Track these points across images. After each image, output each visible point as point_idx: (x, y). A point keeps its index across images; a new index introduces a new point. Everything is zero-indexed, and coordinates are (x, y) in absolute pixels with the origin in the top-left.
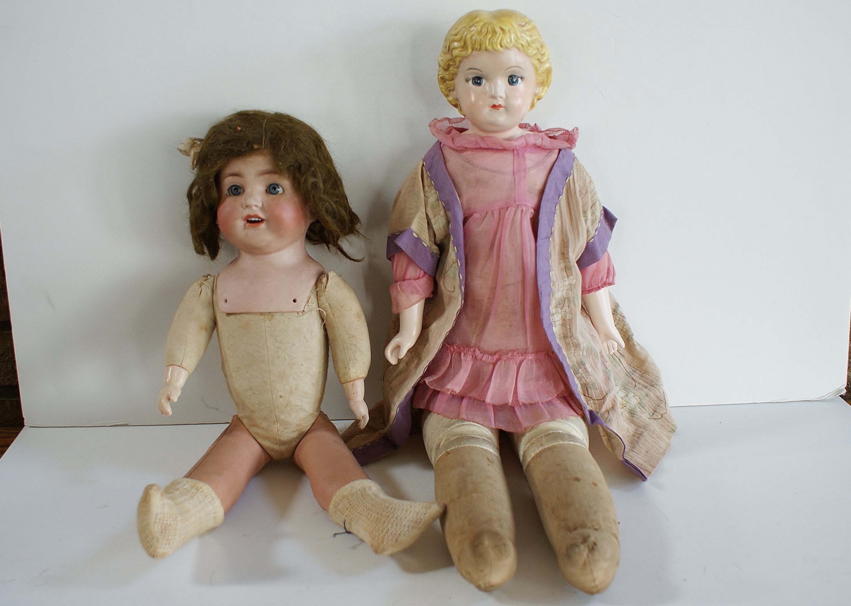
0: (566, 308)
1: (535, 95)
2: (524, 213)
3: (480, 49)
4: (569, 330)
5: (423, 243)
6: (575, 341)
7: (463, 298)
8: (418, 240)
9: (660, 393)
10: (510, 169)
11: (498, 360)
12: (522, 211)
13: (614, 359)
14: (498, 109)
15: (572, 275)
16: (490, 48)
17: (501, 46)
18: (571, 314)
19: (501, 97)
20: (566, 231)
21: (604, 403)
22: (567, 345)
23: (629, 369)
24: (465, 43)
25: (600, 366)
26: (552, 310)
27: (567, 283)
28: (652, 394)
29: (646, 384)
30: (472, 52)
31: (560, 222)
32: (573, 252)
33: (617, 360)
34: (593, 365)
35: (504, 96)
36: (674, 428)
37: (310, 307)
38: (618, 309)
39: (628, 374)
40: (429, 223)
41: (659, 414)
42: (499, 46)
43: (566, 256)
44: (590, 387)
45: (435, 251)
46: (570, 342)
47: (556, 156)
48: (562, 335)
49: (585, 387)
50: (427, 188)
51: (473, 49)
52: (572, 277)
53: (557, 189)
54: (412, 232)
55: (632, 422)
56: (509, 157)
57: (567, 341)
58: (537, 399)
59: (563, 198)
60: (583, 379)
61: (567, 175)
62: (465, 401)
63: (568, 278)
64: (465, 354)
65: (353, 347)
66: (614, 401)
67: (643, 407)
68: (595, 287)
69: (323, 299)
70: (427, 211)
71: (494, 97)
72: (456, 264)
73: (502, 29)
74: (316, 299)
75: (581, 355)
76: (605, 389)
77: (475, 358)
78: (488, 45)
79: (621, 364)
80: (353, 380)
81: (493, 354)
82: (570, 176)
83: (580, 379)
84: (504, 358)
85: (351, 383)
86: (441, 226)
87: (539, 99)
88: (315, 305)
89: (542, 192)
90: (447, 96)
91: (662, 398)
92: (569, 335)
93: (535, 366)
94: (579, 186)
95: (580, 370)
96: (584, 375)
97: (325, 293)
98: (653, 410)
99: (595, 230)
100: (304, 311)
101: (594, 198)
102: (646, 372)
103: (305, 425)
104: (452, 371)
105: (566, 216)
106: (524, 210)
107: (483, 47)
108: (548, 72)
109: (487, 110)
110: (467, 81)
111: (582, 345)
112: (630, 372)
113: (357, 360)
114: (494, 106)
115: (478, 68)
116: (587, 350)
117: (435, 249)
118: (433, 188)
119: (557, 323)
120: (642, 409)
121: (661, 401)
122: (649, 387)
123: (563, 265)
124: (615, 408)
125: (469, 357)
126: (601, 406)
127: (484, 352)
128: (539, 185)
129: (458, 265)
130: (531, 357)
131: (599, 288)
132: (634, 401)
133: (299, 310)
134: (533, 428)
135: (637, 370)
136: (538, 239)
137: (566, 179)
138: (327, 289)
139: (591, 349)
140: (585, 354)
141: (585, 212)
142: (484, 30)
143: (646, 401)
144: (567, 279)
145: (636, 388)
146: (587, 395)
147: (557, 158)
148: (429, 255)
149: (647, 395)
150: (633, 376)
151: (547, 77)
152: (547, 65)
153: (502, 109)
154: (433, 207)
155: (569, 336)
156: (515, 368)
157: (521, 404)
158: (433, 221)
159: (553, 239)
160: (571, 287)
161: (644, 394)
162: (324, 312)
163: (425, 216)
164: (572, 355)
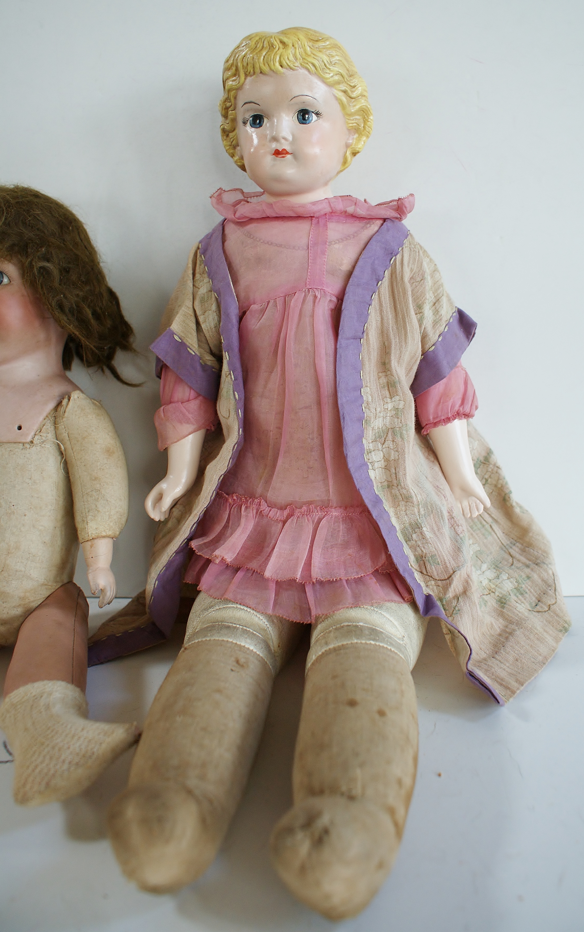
0: (389, 443)
1: (347, 146)
2: (317, 300)
3: (254, 73)
4: (394, 476)
5: (189, 349)
6: (404, 491)
7: (241, 425)
8: (182, 346)
9: (548, 574)
10: (304, 241)
11: (290, 516)
12: (315, 297)
13: (483, 526)
14: (283, 157)
15: (397, 395)
16: (265, 69)
17: (281, 66)
18: (397, 451)
19: (284, 138)
20: (388, 330)
21: (450, 584)
22: (394, 498)
23: (505, 541)
24: (237, 69)
25: (446, 530)
26: (367, 443)
27: (390, 406)
28: (535, 576)
29: (528, 562)
30: (245, 79)
31: (379, 319)
32: (398, 362)
33: (487, 526)
34: (436, 529)
35: (290, 138)
36: (566, 625)
37: (44, 438)
38: (490, 457)
39: (503, 547)
40: (198, 323)
41: (545, 604)
42: (277, 64)
43: (388, 366)
44: (429, 561)
45: (209, 363)
46: (398, 494)
47: (376, 228)
48: (386, 483)
49: (422, 560)
50: (198, 276)
51: (246, 75)
52: (397, 398)
53: (374, 271)
54: (173, 333)
55: (501, 615)
56: (304, 226)
57: (393, 491)
58: (341, 574)
59: (385, 284)
60: (418, 549)
61: (391, 254)
62: (240, 574)
63: (391, 398)
64: (246, 508)
65: (94, 493)
66: (467, 582)
67: (522, 594)
68: (443, 418)
69: (61, 427)
70: (195, 306)
71: (275, 139)
72: (229, 376)
73: (282, 42)
74: (53, 427)
75: (417, 514)
76: (451, 564)
77: (260, 514)
78: (262, 65)
79: (493, 533)
80: (93, 539)
81: (282, 508)
82: (396, 256)
83: (413, 548)
84: (297, 513)
85: (89, 543)
86: (213, 326)
87: (354, 154)
88: (51, 436)
89: (350, 274)
90: (232, 156)
91: (550, 581)
92: (395, 482)
93: (342, 527)
94: (412, 270)
95: (414, 536)
96: (419, 543)
97: (64, 419)
98: (536, 598)
99: (438, 334)
100: (32, 442)
101: (439, 292)
102: (529, 545)
103: (32, 599)
104: (229, 531)
105: (389, 310)
106: (319, 296)
107: (258, 70)
108: (364, 113)
109: (269, 160)
110: (245, 123)
111: (415, 499)
112: (507, 545)
113: (99, 511)
114: (277, 153)
115: (253, 100)
116: (426, 505)
117: (209, 359)
118: (206, 275)
119: (376, 465)
120: (520, 597)
121: (549, 586)
122: (533, 566)
123: (383, 380)
124: (467, 593)
125: (252, 513)
126: (446, 589)
127: (271, 505)
128: (346, 266)
129: (231, 378)
130: (335, 513)
131: (448, 420)
132: (508, 586)
133: (24, 441)
134: (327, 617)
135: (518, 542)
136: (340, 337)
137: (391, 260)
138: (66, 415)
139: (432, 505)
140: (422, 512)
141: (419, 308)
142: (260, 45)
143: (525, 586)
144: (389, 400)
145: (513, 567)
146: (425, 573)
147: (378, 231)
148: (199, 368)
149: (528, 577)
150: (511, 550)
151: (365, 123)
152: (362, 103)
153: (289, 156)
154: (203, 301)
155: (395, 485)
156: (311, 527)
157: (315, 581)
158: (201, 319)
159: (368, 340)
160: (397, 412)
161: (524, 576)
162: (62, 445)
163: (191, 312)
164: (403, 513)
